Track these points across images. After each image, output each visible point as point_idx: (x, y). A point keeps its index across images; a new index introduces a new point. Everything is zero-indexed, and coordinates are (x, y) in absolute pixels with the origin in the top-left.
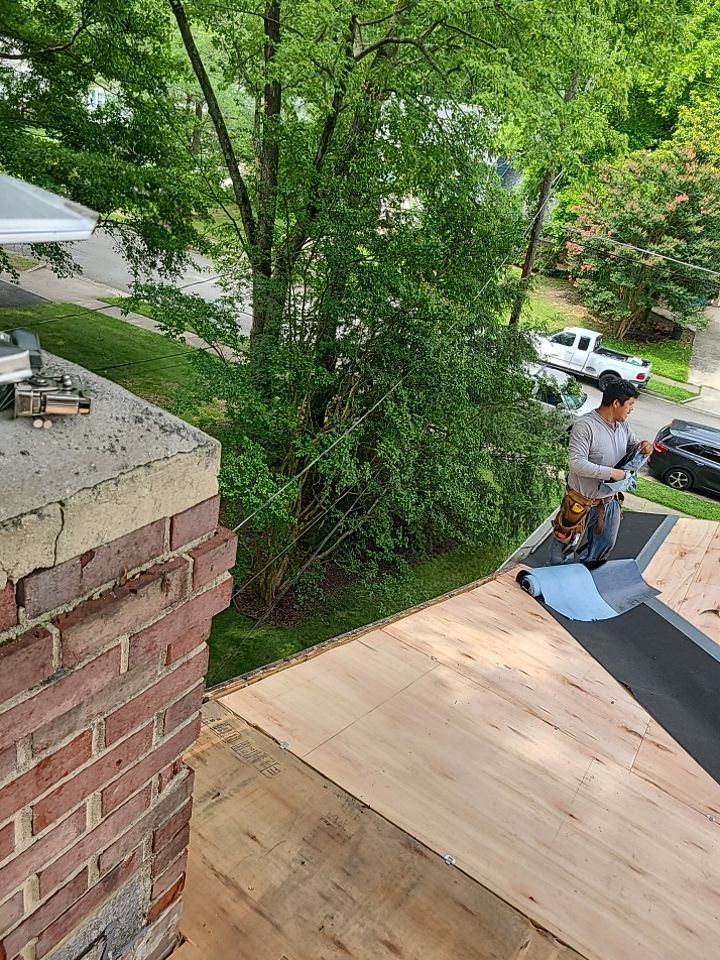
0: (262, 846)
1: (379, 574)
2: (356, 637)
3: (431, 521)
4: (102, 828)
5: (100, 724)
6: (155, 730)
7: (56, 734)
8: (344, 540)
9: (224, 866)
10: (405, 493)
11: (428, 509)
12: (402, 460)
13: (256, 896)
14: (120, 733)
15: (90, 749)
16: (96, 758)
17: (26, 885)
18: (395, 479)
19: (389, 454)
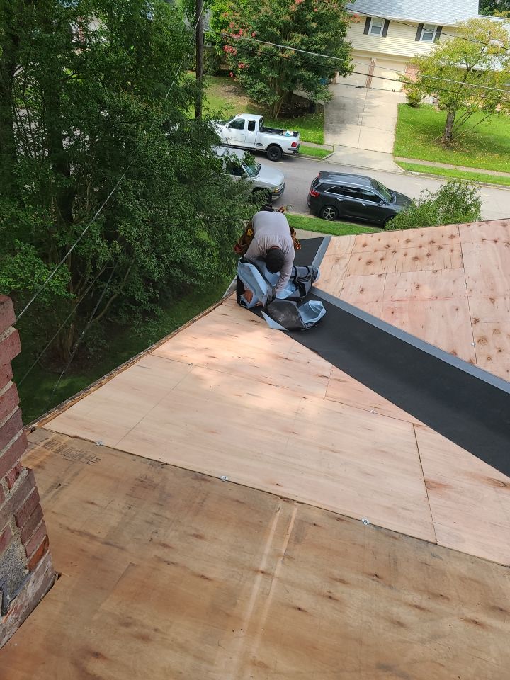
0: (99, 506)
2: (133, 362)
9: (76, 525)
13: (103, 535)
19: (128, 232)
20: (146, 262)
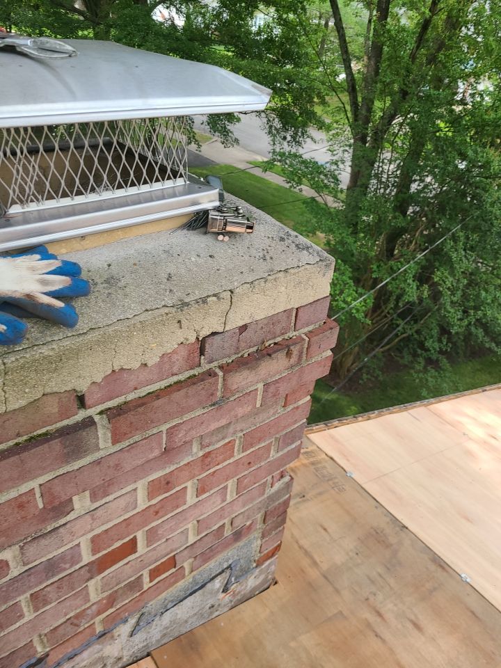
0: (330, 536)
1: (425, 368)
2: (406, 409)
3: (470, 334)
4: (236, 502)
5: (241, 437)
6: (273, 447)
7: (214, 439)
8: (400, 340)
9: (305, 543)
10: (452, 311)
11: (470, 324)
12: (453, 286)
13: (324, 566)
14: (252, 445)
15: (233, 452)
16: (236, 458)
17: (191, 525)
18: (446, 299)
19: (443, 280)
20: (450, 312)
